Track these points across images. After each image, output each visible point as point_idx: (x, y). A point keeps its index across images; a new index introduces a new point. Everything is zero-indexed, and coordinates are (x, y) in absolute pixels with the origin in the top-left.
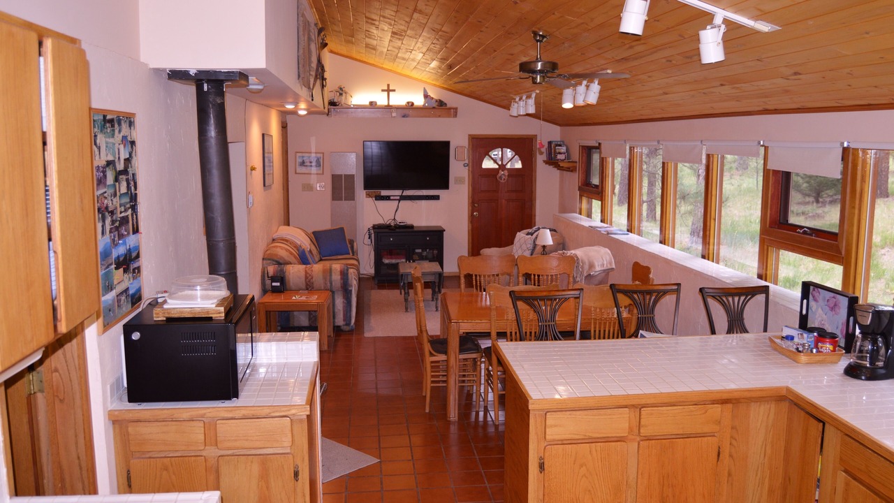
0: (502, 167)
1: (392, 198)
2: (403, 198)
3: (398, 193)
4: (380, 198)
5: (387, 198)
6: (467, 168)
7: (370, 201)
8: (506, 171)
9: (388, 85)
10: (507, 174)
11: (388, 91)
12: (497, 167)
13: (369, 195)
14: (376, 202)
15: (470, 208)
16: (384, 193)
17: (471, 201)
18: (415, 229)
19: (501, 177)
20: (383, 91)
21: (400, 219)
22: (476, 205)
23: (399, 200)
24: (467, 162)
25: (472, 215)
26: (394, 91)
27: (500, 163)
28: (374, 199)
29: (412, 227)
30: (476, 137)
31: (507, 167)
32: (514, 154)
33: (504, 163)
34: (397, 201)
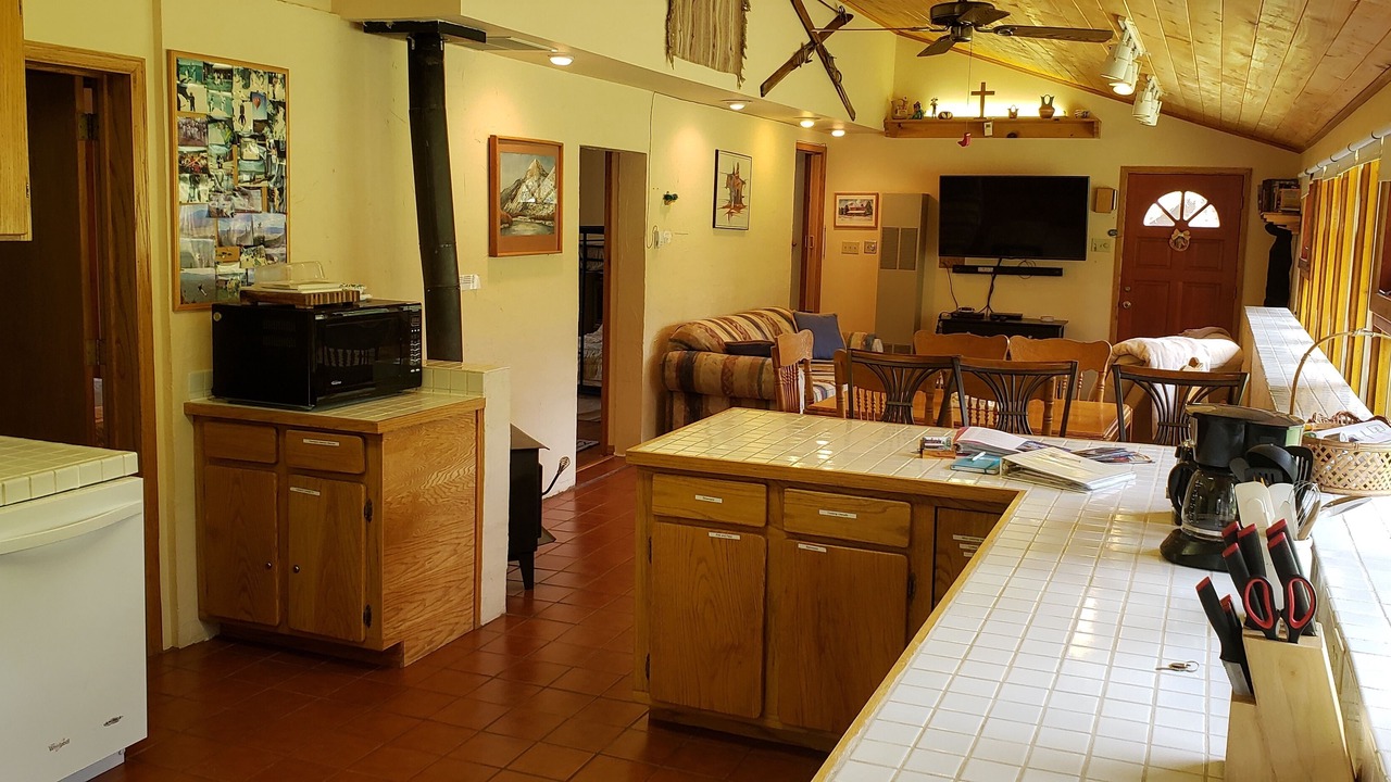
0: (1182, 224)
1: (980, 269)
2: (999, 270)
3: (994, 262)
4: (960, 270)
5: (973, 270)
7: (944, 274)
8: (1188, 232)
9: (983, 84)
10: (1188, 238)
11: (983, 93)
12: (1173, 224)
13: (944, 265)
14: (953, 275)
15: (1118, 293)
16: (969, 261)
17: (1119, 281)
19: (1176, 242)
20: (973, 93)
22: (1128, 289)
23: (994, 274)
24: (1114, 213)
25: (1120, 305)
26: (992, 93)
27: (1177, 218)
28: (951, 270)
30: (1135, 171)
31: (1191, 224)
32: (1206, 201)
33: (1186, 218)
34: (990, 277)
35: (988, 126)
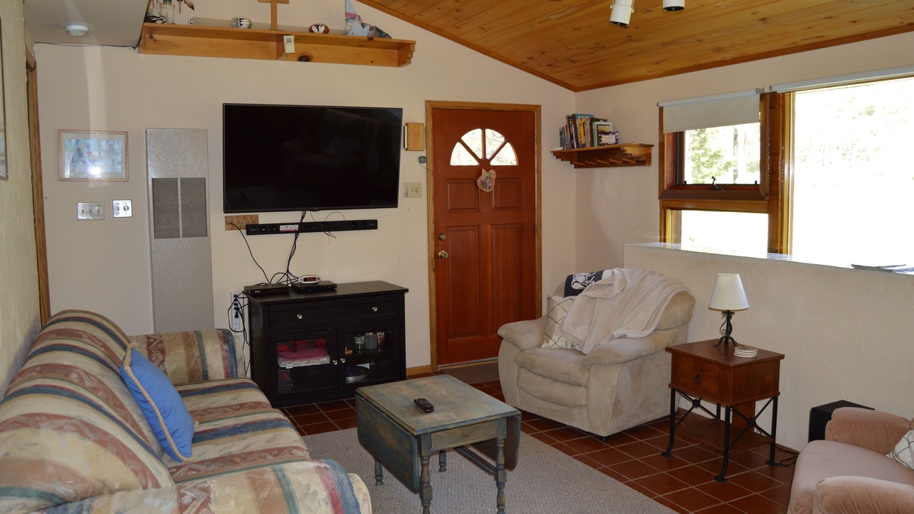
0: (484, 163)
1: (282, 228)
2: (304, 227)
3: (294, 217)
4: (255, 229)
5: (273, 229)
6: (424, 165)
7: (237, 236)
8: (492, 172)
10: (494, 177)
12: (479, 163)
13: (231, 225)
14: (247, 237)
15: (433, 243)
16: (265, 218)
17: (432, 230)
18: (340, 292)
19: (484, 184)
21: (301, 271)
22: (443, 237)
23: (297, 233)
24: (423, 154)
25: (436, 256)
27: (480, 157)
28: (244, 231)
29: (332, 287)
30: (440, 106)
31: (493, 163)
32: (502, 139)
33: (488, 157)
34: (293, 235)
35: (289, 41)
